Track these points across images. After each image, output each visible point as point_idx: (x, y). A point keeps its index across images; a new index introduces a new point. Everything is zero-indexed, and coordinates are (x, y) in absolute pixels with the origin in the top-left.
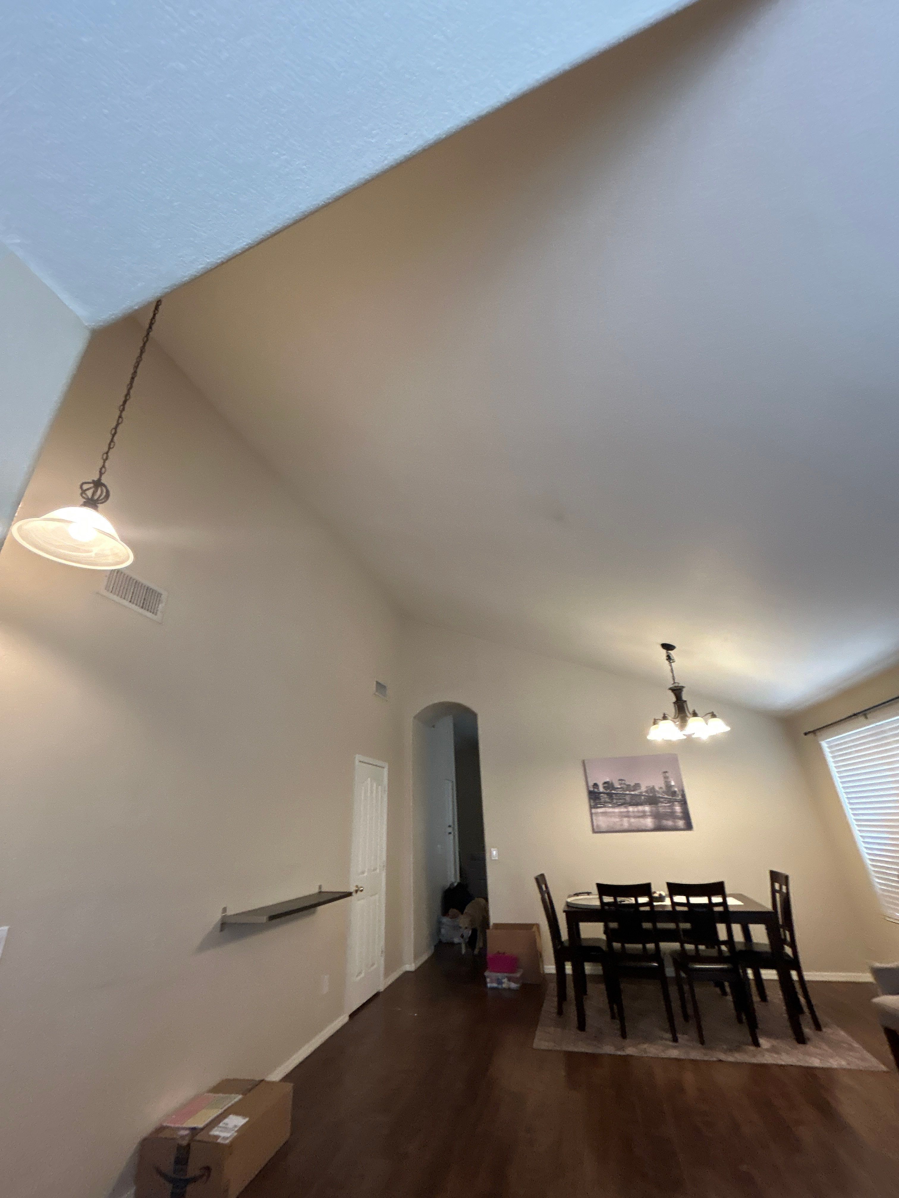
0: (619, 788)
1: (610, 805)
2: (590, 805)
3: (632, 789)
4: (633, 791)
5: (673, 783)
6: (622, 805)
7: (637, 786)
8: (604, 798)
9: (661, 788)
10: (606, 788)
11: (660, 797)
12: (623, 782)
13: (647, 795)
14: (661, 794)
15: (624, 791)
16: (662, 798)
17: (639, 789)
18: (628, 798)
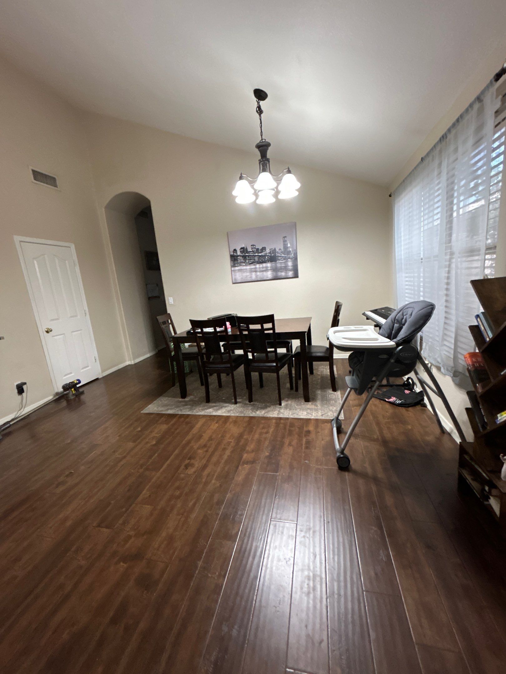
0: (250, 252)
1: (244, 264)
2: (231, 265)
3: (260, 252)
4: (260, 253)
5: (289, 245)
6: (252, 263)
7: (264, 249)
8: (240, 259)
9: (280, 249)
10: (242, 252)
11: (278, 255)
12: (254, 246)
13: (270, 255)
14: (280, 254)
15: (254, 253)
16: (280, 256)
17: (264, 251)
18: (256, 259)
